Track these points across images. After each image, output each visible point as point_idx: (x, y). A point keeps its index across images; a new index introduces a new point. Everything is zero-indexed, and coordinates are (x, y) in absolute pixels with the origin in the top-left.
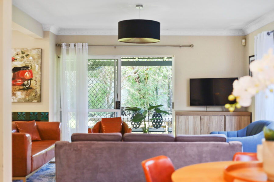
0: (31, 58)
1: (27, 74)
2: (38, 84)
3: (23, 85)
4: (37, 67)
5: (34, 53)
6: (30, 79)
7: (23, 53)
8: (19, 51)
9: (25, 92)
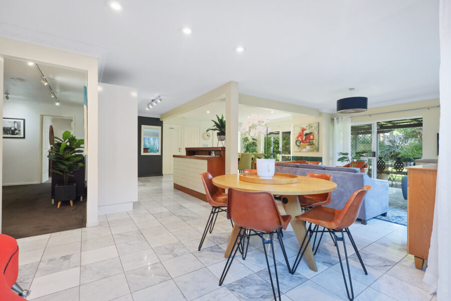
0: (313, 128)
1: (311, 137)
2: (317, 141)
3: (310, 143)
4: (316, 132)
5: (315, 125)
6: (313, 139)
7: (310, 126)
8: (307, 125)
9: (310, 146)
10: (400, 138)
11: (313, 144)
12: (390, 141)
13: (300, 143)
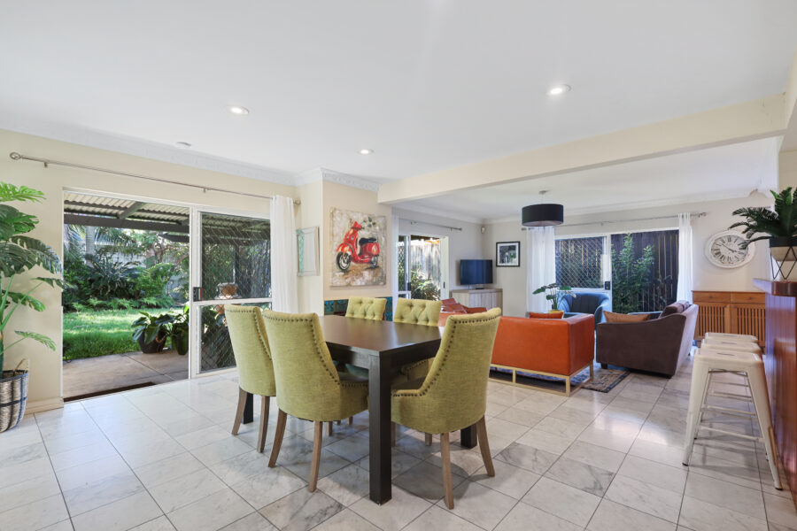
1: (374, 249)
2: (384, 261)
3: (371, 262)
4: (383, 240)
5: (380, 222)
6: (377, 255)
7: (370, 220)
8: (366, 217)
9: (372, 272)
11: (376, 267)
12: (90, 257)
13: (348, 262)
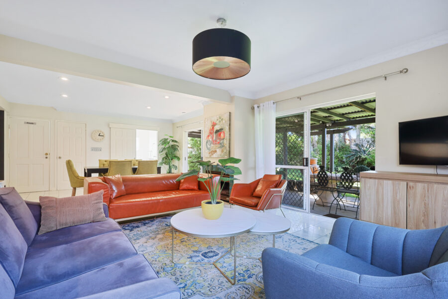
0: (224, 121)
1: (222, 135)
2: (228, 141)
3: (221, 144)
4: (227, 128)
5: (226, 117)
6: (223, 139)
7: (220, 118)
8: (218, 117)
10: (368, 142)
11: (223, 146)
12: (357, 145)
13: (210, 144)
